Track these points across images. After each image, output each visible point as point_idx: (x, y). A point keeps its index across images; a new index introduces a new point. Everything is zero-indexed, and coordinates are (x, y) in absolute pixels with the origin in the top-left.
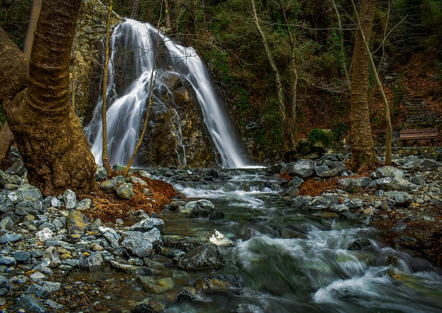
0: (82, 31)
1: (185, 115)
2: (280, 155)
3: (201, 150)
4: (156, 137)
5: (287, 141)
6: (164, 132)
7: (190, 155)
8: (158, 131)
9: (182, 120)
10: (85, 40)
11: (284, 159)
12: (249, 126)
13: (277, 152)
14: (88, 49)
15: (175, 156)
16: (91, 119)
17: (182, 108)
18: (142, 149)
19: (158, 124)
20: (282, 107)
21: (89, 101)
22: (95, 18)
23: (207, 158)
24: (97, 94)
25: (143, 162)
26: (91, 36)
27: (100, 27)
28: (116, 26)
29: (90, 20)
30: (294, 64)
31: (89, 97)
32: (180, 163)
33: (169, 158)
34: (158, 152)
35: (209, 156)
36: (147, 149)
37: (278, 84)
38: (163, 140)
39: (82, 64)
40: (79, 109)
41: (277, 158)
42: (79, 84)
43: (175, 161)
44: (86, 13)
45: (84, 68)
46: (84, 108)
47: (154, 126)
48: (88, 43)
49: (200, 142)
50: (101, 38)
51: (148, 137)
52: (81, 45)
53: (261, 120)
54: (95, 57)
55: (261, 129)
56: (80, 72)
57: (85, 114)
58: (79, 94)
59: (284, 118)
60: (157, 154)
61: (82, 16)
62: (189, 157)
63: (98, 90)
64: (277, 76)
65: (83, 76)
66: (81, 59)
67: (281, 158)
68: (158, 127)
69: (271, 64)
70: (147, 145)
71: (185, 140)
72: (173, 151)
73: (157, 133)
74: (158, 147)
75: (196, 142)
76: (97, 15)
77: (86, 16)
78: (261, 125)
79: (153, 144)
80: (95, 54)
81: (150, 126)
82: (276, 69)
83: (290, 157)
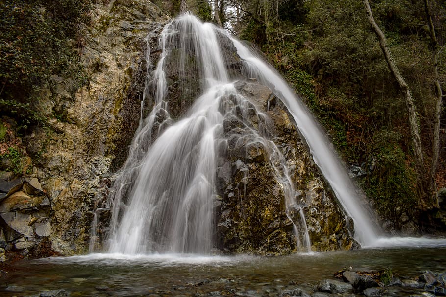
0: (116, 26)
1: (290, 151)
2: (407, 214)
3: (328, 214)
4: (249, 190)
5: (425, 194)
6: (265, 181)
7: (314, 225)
8: (254, 179)
9: (287, 159)
10: (120, 38)
11: (416, 221)
12: (354, 172)
13: (401, 211)
14: (124, 50)
15: (289, 229)
16: (125, 160)
17: (282, 139)
18: (224, 214)
19: (253, 166)
20: (417, 141)
21: (122, 130)
22: (137, 13)
23: (337, 229)
24: (136, 117)
25: (226, 241)
26: (129, 34)
27: (144, 23)
28: (167, 23)
29: (130, 13)
30: (437, 73)
31: (123, 123)
32: (299, 242)
33: (279, 233)
34: (256, 221)
35: (339, 225)
36: (234, 215)
37: (410, 106)
38: (264, 196)
39: (114, 71)
40: (105, 143)
41: (404, 220)
42: (106, 101)
43: (290, 239)
44: (123, 5)
45: (116, 77)
46: (114, 141)
47: (246, 169)
48: (125, 43)
49: (324, 200)
50: (144, 36)
51: (235, 192)
52: (113, 45)
53: (370, 162)
54: (135, 61)
55: (371, 176)
56: (111, 83)
57: (116, 152)
58: (106, 118)
59: (421, 157)
60: (253, 225)
61: (116, 8)
62: (313, 229)
63: (139, 112)
64: (408, 94)
65: (114, 89)
66: (113, 65)
67: (411, 219)
68: (254, 171)
69: (397, 76)
70: (233, 208)
71: (300, 197)
72: (283, 217)
73: (252, 183)
74: (256, 210)
75: (317, 200)
76: (139, 9)
77: (122, 9)
78: (372, 171)
79: (246, 205)
80: (134, 57)
81: (238, 170)
82: (405, 84)
83: (430, 219)
